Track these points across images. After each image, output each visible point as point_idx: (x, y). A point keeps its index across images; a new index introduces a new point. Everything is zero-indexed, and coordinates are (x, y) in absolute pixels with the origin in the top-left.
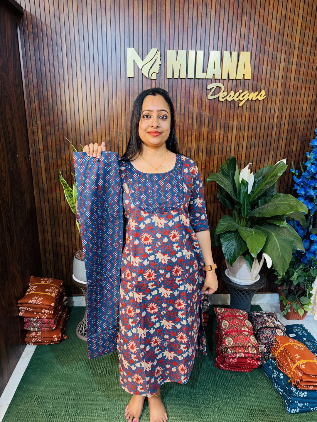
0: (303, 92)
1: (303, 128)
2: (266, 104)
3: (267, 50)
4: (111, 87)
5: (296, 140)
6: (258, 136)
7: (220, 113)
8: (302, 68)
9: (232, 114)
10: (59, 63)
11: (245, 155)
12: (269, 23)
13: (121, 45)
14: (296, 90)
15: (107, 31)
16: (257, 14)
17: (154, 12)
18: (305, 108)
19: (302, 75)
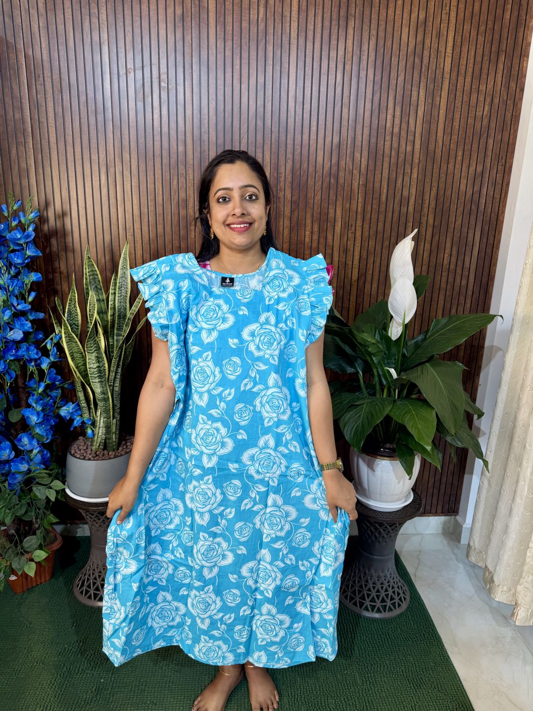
0: (459, 158)
1: (461, 222)
2: (394, 180)
3: (393, 82)
4: (112, 145)
5: (448, 245)
6: (380, 236)
7: (311, 194)
8: (457, 116)
9: (333, 197)
10: (14, 100)
11: (357, 270)
12: (397, 35)
13: (128, 67)
14: (447, 156)
15: (102, 41)
16: (374, 17)
17: (187, 9)
18: (463, 187)
19: (457, 127)
